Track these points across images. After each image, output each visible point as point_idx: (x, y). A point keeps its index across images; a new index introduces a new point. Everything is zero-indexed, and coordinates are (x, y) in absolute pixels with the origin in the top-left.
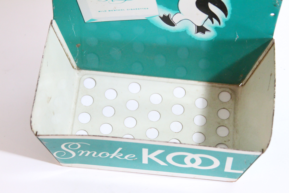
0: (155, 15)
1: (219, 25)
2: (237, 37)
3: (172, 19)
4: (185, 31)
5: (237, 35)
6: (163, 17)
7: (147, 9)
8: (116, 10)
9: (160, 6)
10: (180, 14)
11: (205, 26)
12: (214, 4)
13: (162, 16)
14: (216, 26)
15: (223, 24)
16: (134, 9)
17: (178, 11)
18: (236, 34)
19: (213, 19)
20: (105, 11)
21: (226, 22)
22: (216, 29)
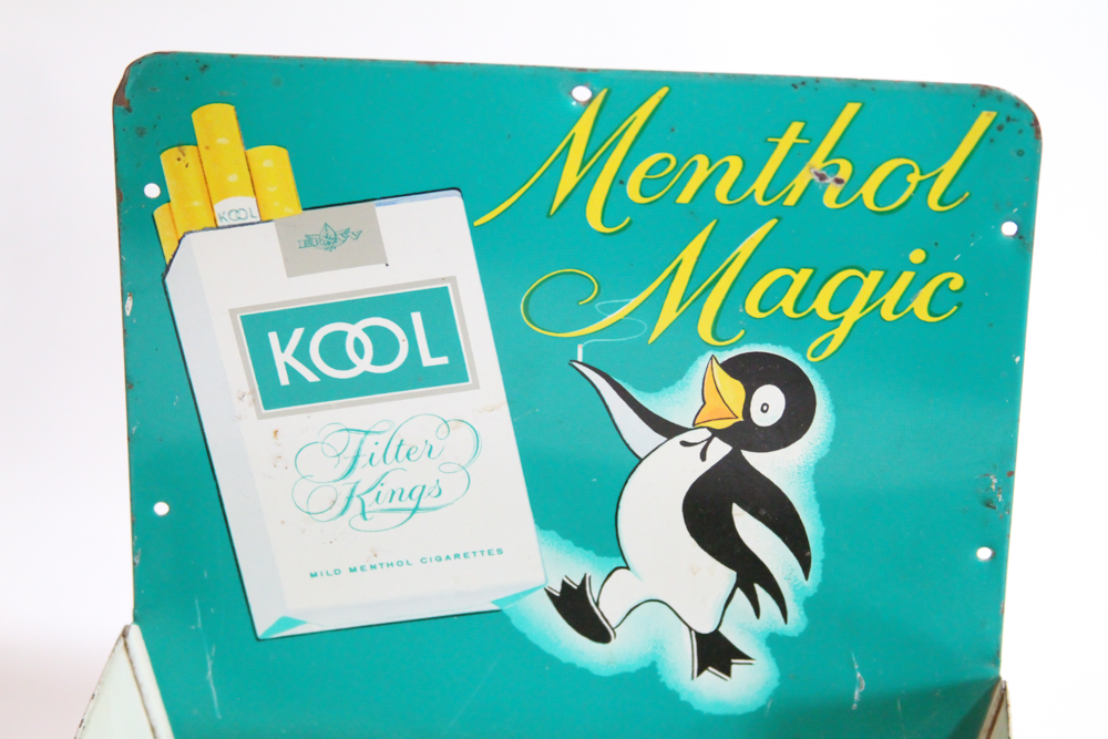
0: (529, 588)
1: (782, 620)
2: (860, 687)
3: (597, 604)
4: (653, 667)
5: (859, 675)
6: (562, 592)
7: (500, 551)
8: (378, 567)
9: (547, 533)
10: (625, 571)
11: (728, 632)
12: (755, 513)
13: (557, 588)
14: (773, 631)
15: (797, 618)
16: (448, 557)
17: (616, 556)
18: (853, 666)
19: (759, 589)
20: (337, 572)
21: (810, 605)
22: (775, 642)
